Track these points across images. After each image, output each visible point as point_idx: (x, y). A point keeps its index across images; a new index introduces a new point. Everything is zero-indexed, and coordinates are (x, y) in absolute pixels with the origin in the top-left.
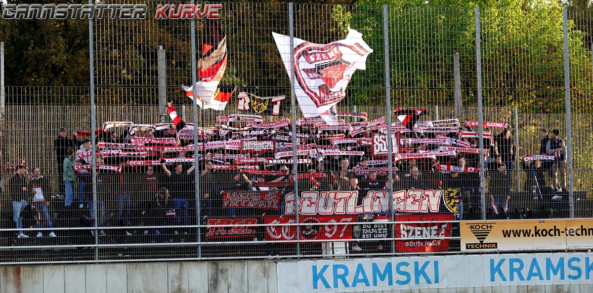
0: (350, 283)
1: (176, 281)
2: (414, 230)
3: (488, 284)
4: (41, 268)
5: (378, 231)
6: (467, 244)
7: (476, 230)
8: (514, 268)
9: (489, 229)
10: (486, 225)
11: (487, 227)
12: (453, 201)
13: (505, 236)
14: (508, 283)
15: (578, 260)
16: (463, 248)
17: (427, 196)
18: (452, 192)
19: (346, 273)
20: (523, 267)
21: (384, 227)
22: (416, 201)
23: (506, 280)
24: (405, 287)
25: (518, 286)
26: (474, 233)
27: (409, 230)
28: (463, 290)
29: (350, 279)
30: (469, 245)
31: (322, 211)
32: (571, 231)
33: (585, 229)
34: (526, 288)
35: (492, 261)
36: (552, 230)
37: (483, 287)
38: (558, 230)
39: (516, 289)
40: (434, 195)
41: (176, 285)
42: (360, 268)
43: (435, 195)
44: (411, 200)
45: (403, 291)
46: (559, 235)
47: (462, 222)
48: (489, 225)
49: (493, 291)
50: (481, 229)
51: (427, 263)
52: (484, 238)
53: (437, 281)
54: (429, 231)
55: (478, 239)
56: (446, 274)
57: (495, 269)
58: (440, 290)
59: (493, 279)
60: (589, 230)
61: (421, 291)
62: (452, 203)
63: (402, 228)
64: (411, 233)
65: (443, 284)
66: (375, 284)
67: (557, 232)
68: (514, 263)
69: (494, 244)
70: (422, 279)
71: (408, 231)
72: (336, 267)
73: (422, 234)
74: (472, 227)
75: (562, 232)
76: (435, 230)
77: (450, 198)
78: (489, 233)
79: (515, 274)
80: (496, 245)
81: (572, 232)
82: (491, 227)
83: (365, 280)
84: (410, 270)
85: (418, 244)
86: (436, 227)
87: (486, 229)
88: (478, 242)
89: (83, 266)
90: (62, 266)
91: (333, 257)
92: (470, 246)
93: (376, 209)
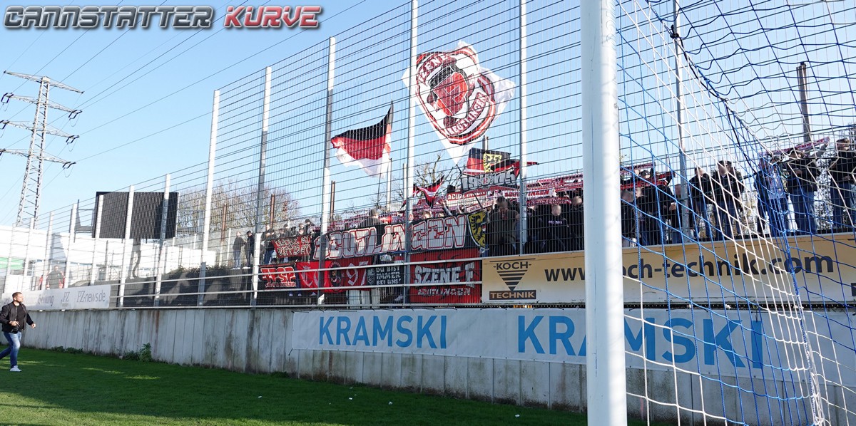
0: (351, 340)
1: (229, 327)
2: (431, 273)
3: (514, 355)
4: (167, 312)
5: (391, 275)
6: (490, 292)
7: (504, 270)
8: (557, 332)
9: (524, 268)
10: (519, 262)
11: (522, 265)
12: (480, 228)
13: (549, 280)
14: (546, 357)
15: (687, 324)
16: (485, 298)
17: (450, 225)
18: (479, 217)
19: (348, 328)
20: (573, 332)
21: (396, 271)
22: (440, 234)
23: (543, 353)
24: (407, 351)
25: (564, 364)
26: (501, 275)
27: (425, 273)
28: (478, 362)
29: (351, 335)
30: (493, 294)
31: (348, 254)
32: (678, 267)
33: (710, 264)
34: (577, 369)
35: (521, 319)
36: (636, 266)
37: (507, 361)
38: (649, 267)
39: (560, 369)
40: (458, 223)
41: (229, 331)
42: (362, 322)
43: (460, 223)
44: (433, 234)
45: (404, 356)
46: (650, 276)
47: (486, 260)
48: (524, 263)
49: (523, 368)
50: (511, 269)
51: (433, 318)
52: (516, 283)
53: (443, 345)
54: (449, 273)
55: (507, 284)
56: (456, 336)
57: (525, 333)
58: (448, 359)
59: (522, 349)
60: (720, 264)
61: (425, 358)
62: (479, 233)
63: (416, 271)
64: (426, 277)
65: (450, 351)
66: (375, 344)
67: (646, 270)
68: (557, 324)
69: (531, 291)
70: (425, 341)
71: (423, 275)
72: (340, 319)
73: (439, 279)
74: (498, 267)
75: (656, 270)
76: (457, 272)
77: (477, 226)
78: (523, 274)
79: (559, 342)
80: (535, 294)
81: (678, 270)
82: (527, 265)
83: (365, 338)
84: (412, 326)
85: (432, 292)
86: (458, 269)
87: (520, 269)
88: (507, 288)
89: (184, 311)
90: (175, 311)
91: (349, 307)
92: (496, 295)
93: (395, 248)
